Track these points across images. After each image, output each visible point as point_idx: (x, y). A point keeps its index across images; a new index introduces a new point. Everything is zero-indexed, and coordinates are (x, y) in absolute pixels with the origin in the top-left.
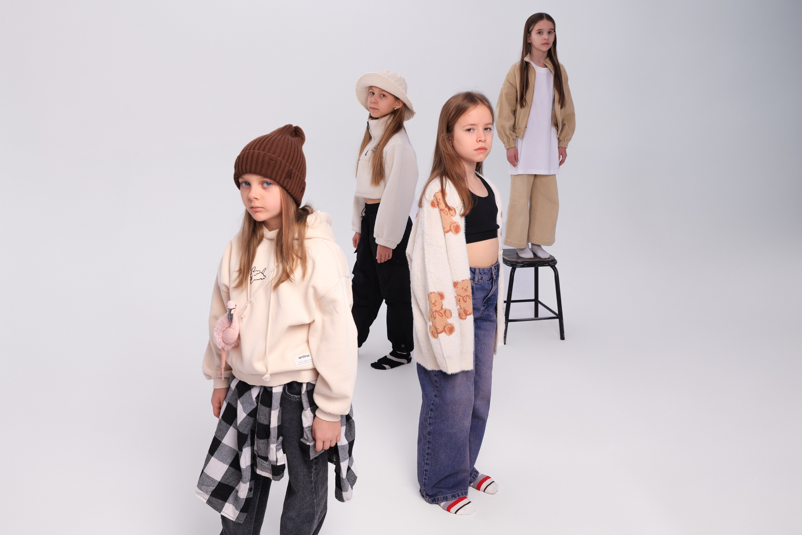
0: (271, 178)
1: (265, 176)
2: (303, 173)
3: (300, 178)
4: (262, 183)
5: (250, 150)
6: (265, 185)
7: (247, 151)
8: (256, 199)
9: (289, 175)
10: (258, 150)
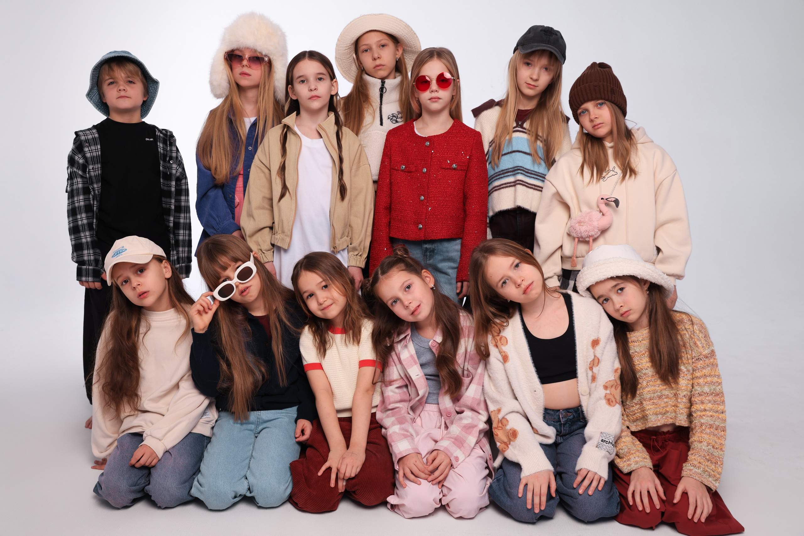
0: (601, 99)
1: (597, 99)
2: (619, 86)
3: (618, 91)
4: (596, 105)
5: (574, 90)
6: (599, 106)
7: (573, 92)
8: (596, 118)
9: (613, 91)
10: (583, 85)
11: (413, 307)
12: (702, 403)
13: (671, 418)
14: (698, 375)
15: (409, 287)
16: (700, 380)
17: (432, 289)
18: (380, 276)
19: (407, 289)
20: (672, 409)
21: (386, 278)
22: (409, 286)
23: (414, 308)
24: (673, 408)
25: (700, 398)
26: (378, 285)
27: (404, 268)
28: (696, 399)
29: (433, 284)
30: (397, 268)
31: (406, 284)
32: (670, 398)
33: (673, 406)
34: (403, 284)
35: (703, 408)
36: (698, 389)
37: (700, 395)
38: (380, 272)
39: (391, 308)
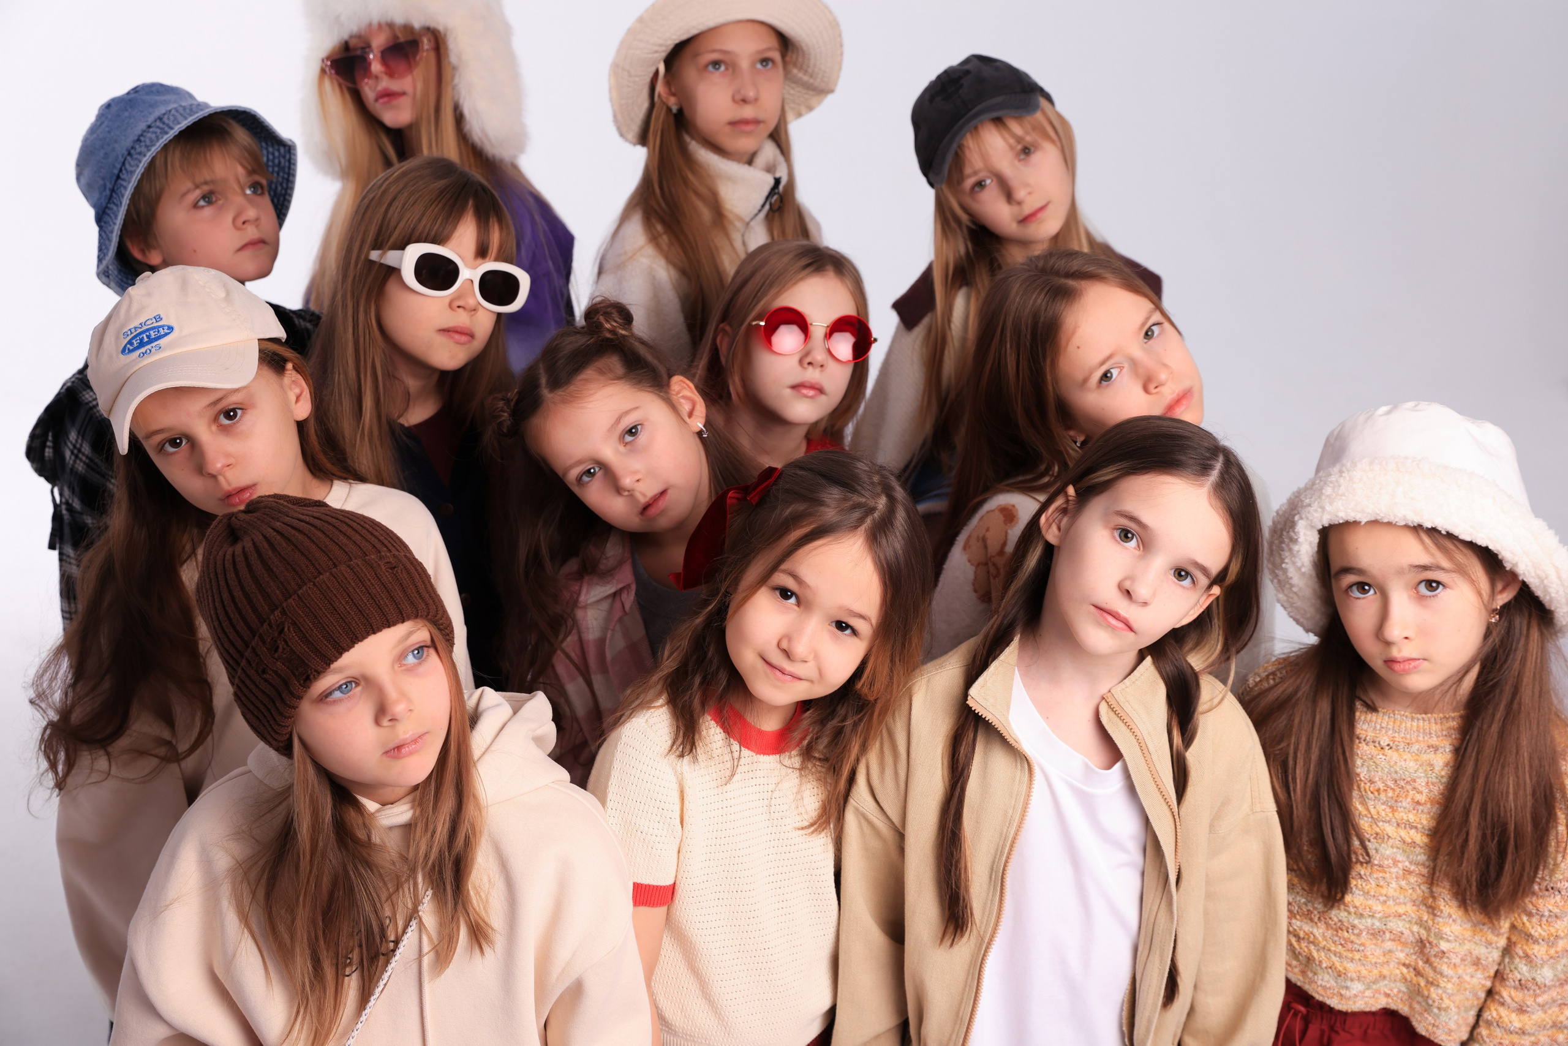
11: (644, 495)
12: (1521, 1010)
13: (1387, 995)
14: (1536, 934)
15: (632, 431)
16: (1536, 947)
17: (700, 434)
18: (545, 392)
19: (628, 438)
20: (1398, 972)
21: (565, 402)
22: (635, 427)
23: (647, 499)
24: (1405, 970)
25: (1518, 995)
26: (536, 421)
27: (619, 368)
28: (1506, 993)
29: (703, 421)
30: (601, 372)
31: (628, 422)
32: (1404, 944)
33: (1404, 965)
34: (618, 421)
35: (1517, 1024)
36: (1523, 970)
37: (1521, 985)
38: (543, 381)
39: (575, 489)
